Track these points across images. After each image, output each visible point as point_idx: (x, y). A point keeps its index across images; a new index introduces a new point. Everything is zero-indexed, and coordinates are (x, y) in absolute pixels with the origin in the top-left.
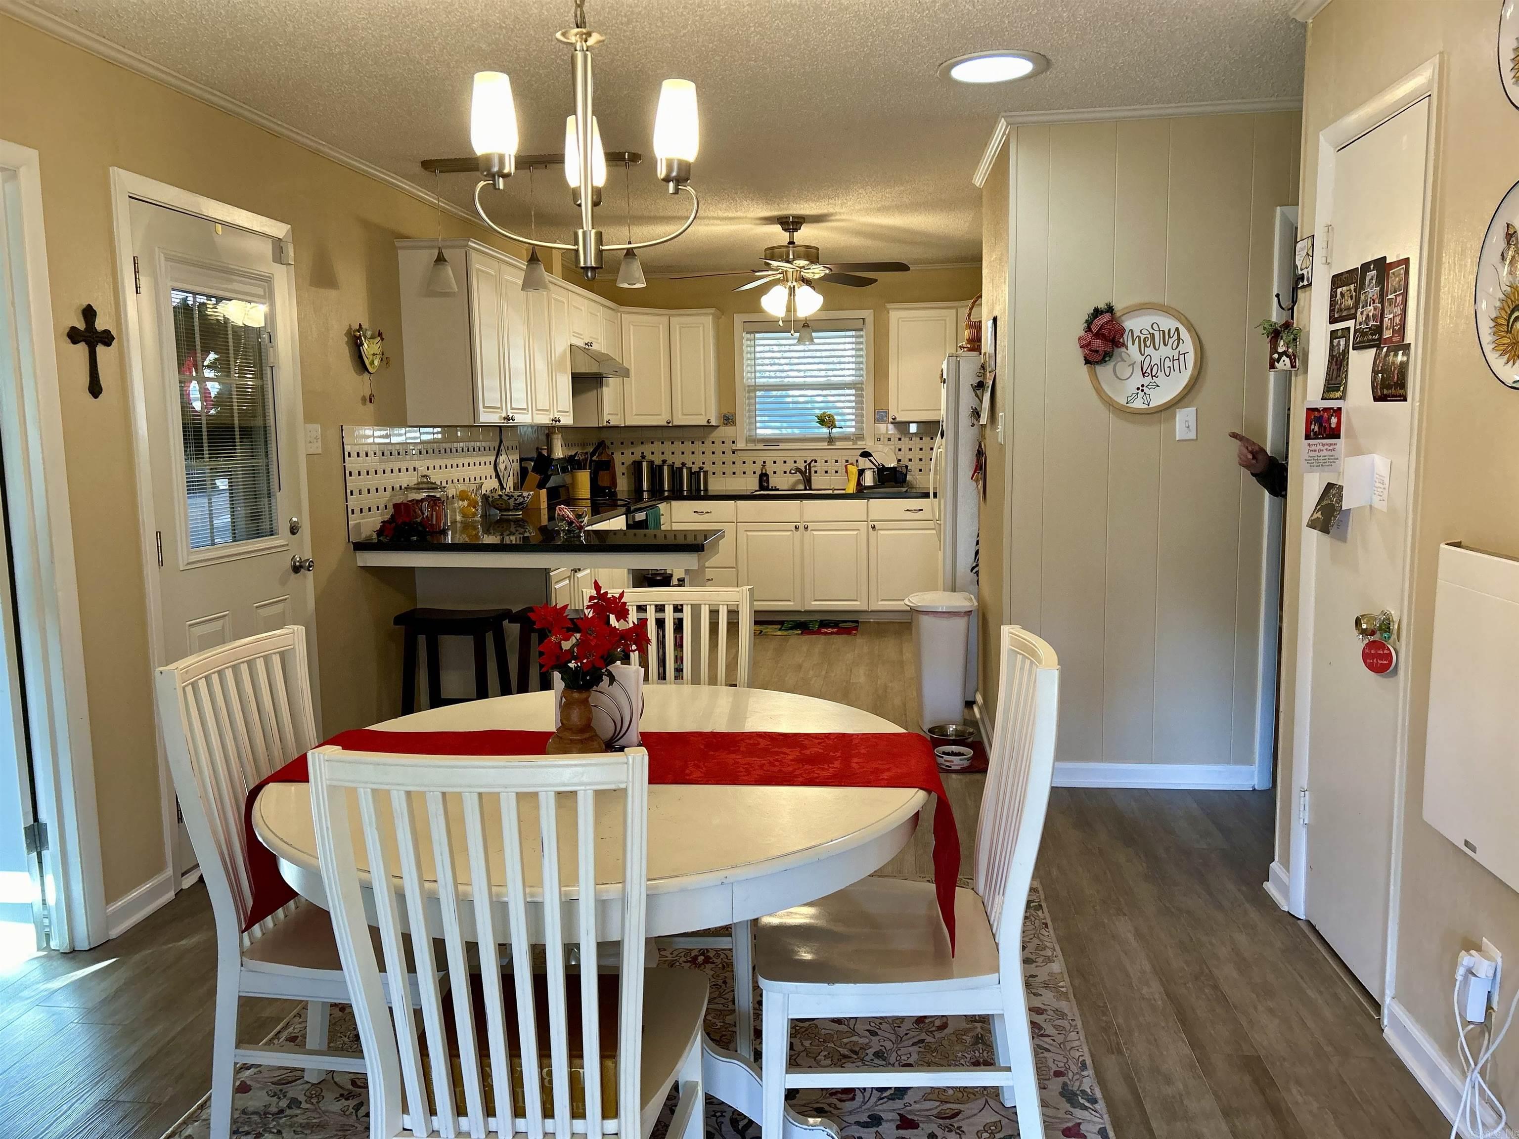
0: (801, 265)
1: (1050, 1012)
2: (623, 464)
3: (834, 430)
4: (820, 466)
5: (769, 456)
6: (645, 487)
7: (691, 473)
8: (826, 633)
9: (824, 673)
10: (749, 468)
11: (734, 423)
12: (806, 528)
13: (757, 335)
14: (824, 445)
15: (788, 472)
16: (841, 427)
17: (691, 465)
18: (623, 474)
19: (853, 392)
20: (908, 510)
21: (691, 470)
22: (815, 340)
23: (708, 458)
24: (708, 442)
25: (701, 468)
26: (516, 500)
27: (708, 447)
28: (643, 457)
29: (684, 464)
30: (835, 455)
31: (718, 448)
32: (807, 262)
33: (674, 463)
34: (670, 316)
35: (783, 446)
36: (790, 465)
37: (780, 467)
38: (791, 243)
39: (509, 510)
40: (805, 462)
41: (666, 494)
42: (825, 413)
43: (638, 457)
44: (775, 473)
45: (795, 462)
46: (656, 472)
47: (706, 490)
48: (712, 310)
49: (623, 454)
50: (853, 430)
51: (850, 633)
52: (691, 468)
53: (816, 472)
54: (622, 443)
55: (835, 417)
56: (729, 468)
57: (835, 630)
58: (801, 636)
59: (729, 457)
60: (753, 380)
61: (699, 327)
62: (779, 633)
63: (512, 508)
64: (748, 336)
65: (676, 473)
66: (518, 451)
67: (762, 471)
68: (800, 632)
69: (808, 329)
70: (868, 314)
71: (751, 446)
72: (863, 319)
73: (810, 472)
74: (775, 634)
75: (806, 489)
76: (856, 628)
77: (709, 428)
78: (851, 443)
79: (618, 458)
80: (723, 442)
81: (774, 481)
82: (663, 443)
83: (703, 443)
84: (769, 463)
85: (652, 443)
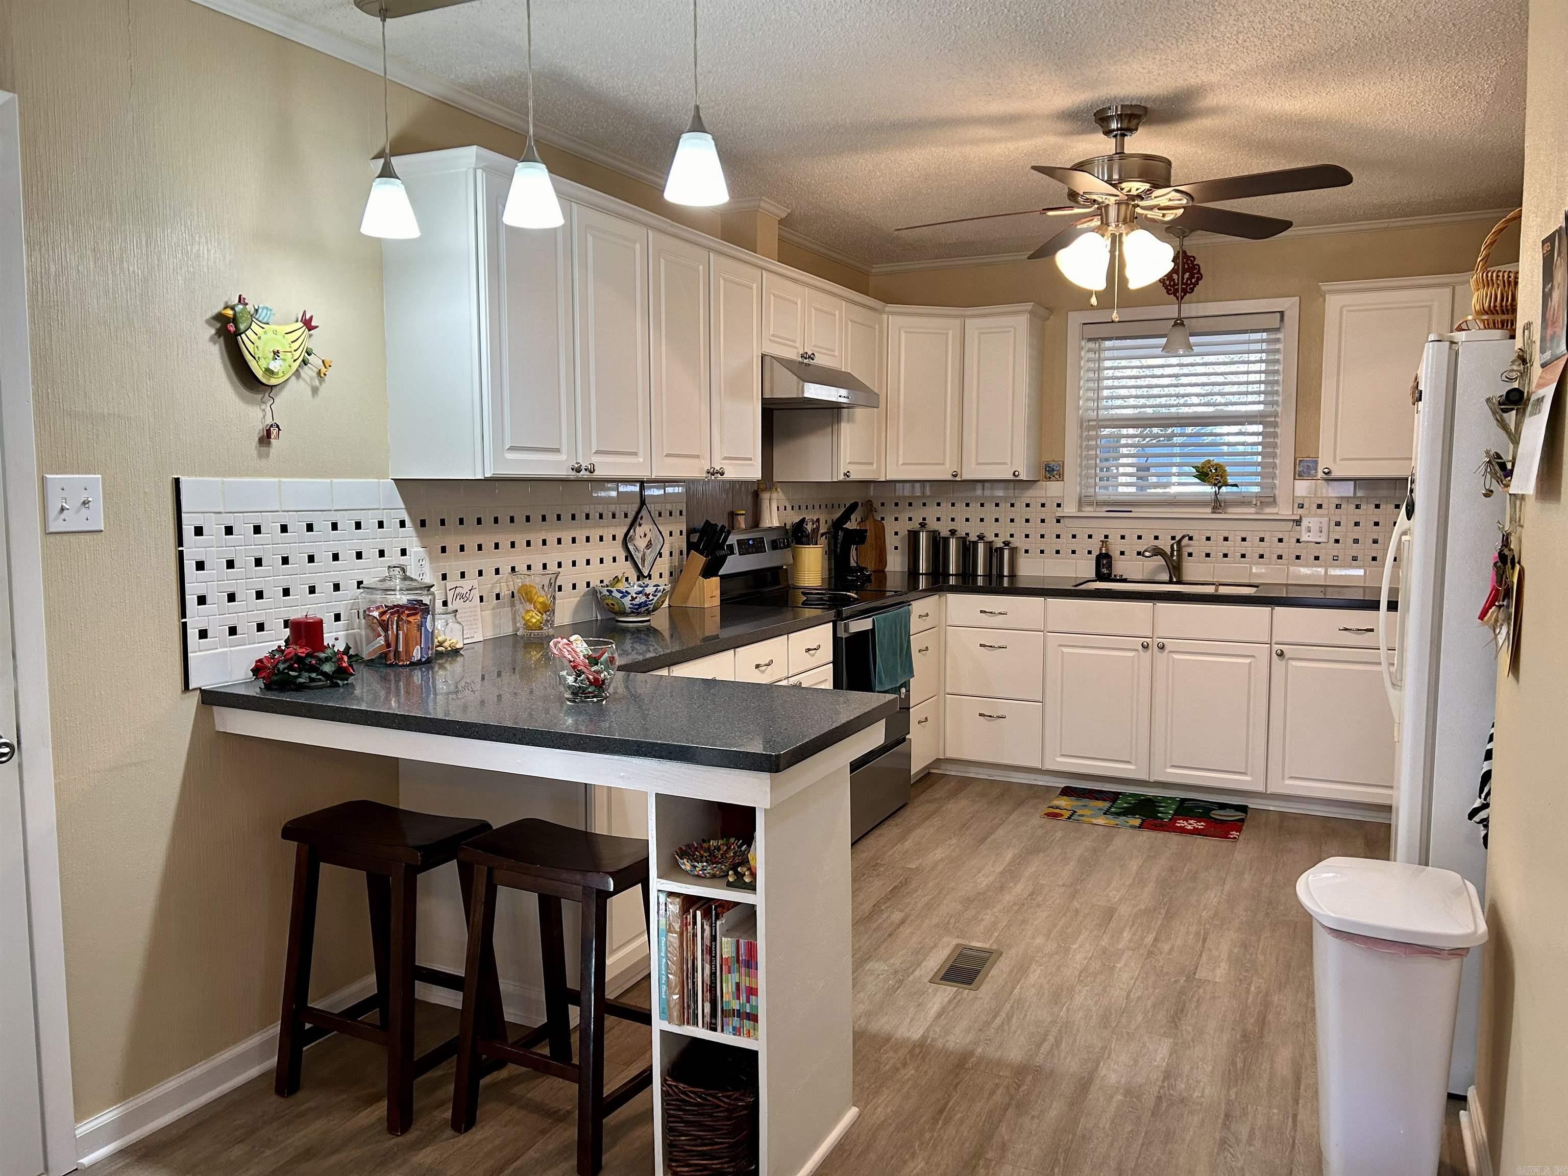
0: (1134, 192)
2: (896, 533)
3: (1224, 489)
4: (1197, 547)
5: (1114, 529)
6: (923, 570)
8: (1183, 831)
10: (1082, 545)
11: (1061, 477)
12: (1162, 648)
13: (1108, 344)
14: (1207, 512)
15: (1144, 553)
16: (1236, 485)
17: (992, 538)
18: (896, 548)
19: (1259, 428)
20: (1346, 629)
21: (991, 549)
22: (1196, 349)
23: (1019, 529)
24: (1020, 504)
25: (1007, 544)
27: (1020, 512)
28: (923, 525)
29: (981, 537)
30: (1224, 528)
31: (1035, 513)
32: (1147, 186)
33: (967, 534)
34: (965, 316)
35: (1138, 512)
36: (1148, 542)
38: (1120, 153)
40: (1173, 538)
41: (952, 581)
42: (1209, 462)
43: (915, 525)
44: (1122, 553)
45: (1156, 538)
46: (938, 544)
47: (1013, 576)
48: (1029, 306)
49: (896, 519)
50: (1256, 489)
51: (1225, 836)
52: (991, 542)
53: (1190, 555)
54: (896, 504)
55: (1227, 468)
56: (1050, 544)
57: (1201, 825)
59: (1051, 528)
60: (1095, 413)
61: (1008, 332)
62: (1101, 821)
64: (1091, 345)
65: (967, 549)
66: (684, 518)
67: (1101, 549)
68: (1137, 822)
69: (1181, 328)
70: (1290, 305)
71: (1087, 511)
72: (1282, 313)
73: (1180, 555)
74: (1095, 821)
75: (1171, 582)
76: (1238, 825)
77: (1016, 483)
78: (1253, 510)
79: (890, 527)
80: (1043, 505)
81: (1120, 567)
82: (953, 505)
83: (1012, 505)
84: (1114, 539)
85: (939, 504)
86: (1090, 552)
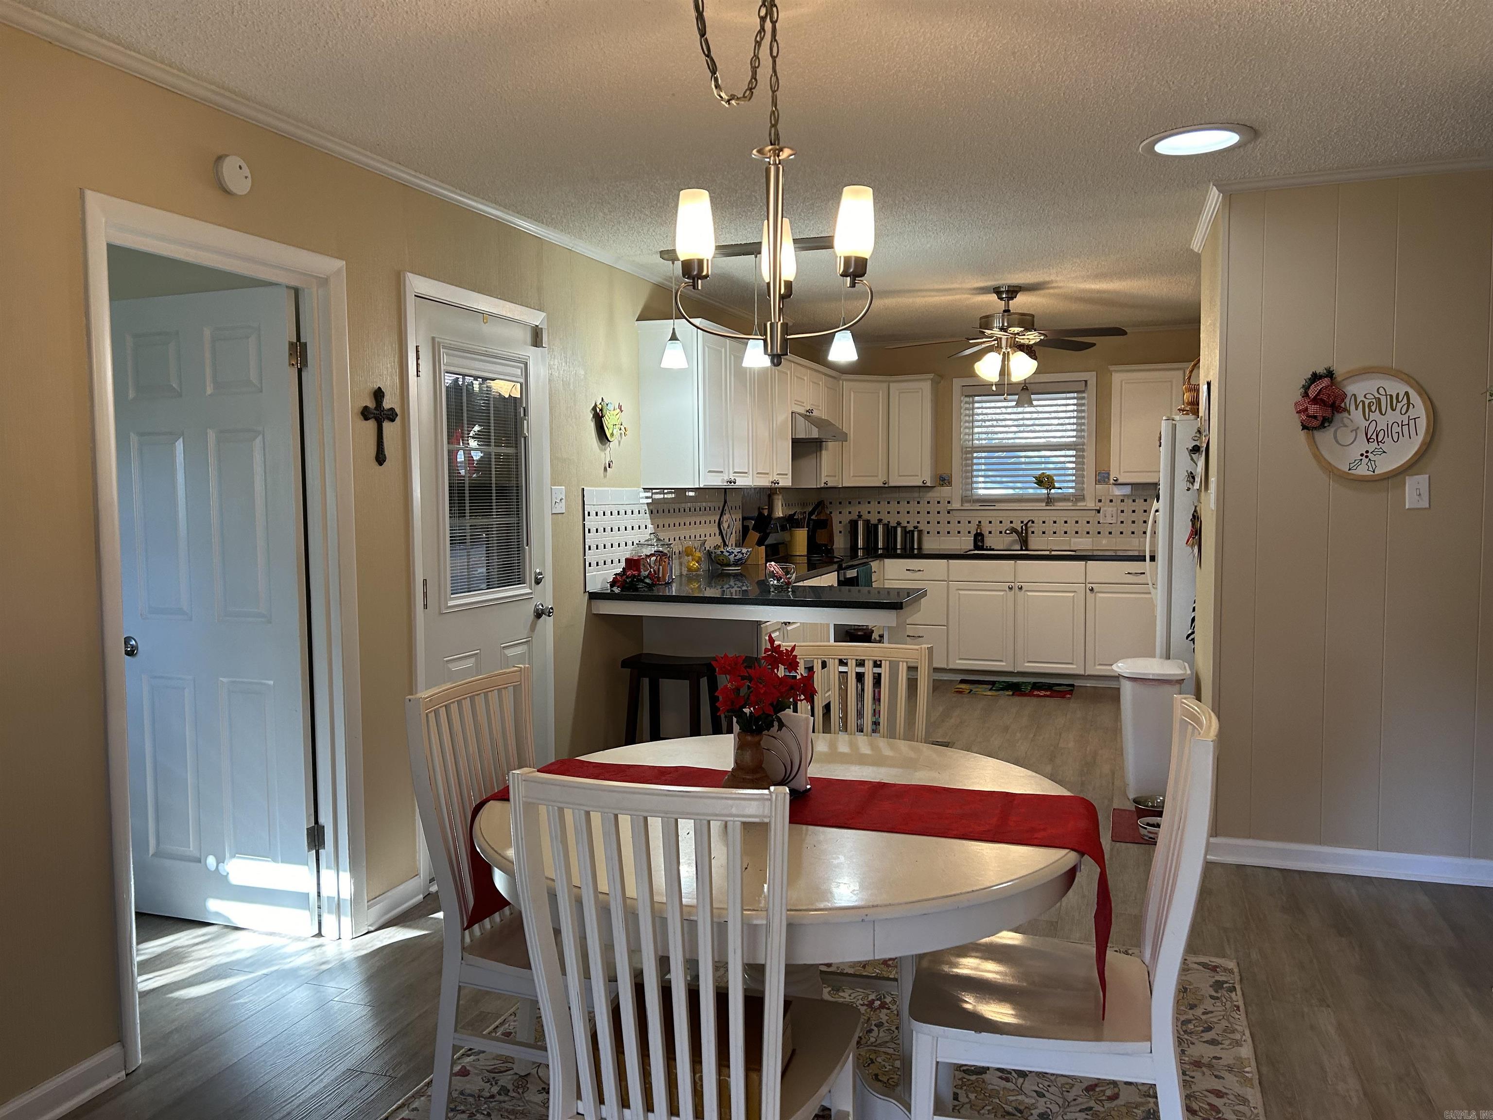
0: (1016, 332)
1: (1232, 1097)
2: (840, 522)
3: (1053, 491)
4: (1037, 528)
5: (984, 517)
6: (860, 544)
7: (905, 532)
8: (1038, 696)
9: (1032, 736)
10: (964, 527)
11: (950, 484)
12: (1021, 588)
13: (977, 398)
14: (1042, 506)
15: (1003, 532)
16: (1060, 488)
17: (905, 524)
18: (840, 532)
19: (1073, 453)
20: (1129, 573)
21: (905, 530)
22: (1035, 403)
23: (923, 518)
24: (923, 503)
25: (916, 527)
26: (735, 556)
27: (923, 507)
28: (860, 516)
29: (899, 523)
30: (1054, 516)
31: (934, 507)
32: (1022, 329)
33: (889, 522)
34: (889, 382)
35: (999, 506)
36: (1007, 525)
37: (996, 527)
38: (1007, 311)
39: (729, 565)
40: (1022, 522)
41: (880, 552)
42: (1043, 474)
43: (854, 516)
44: (990, 532)
45: (1011, 522)
46: (871, 530)
47: (920, 548)
48: (931, 376)
49: (840, 513)
50: (1071, 491)
51: (1063, 697)
52: (905, 527)
53: (1033, 532)
54: (840, 503)
55: (1055, 478)
56: (944, 527)
57: (1048, 693)
58: (1011, 697)
59: (944, 515)
60: (971, 443)
61: (918, 392)
62: (989, 693)
63: (732, 563)
64: (967, 399)
65: (890, 532)
66: (740, 511)
67: (977, 530)
68: (1011, 693)
69: (1026, 391)
70: (1091, 377)
71: (967, 506)
72: (1086, 381)
73: (1027, 533)
74: (985, 693)
75: (1022, 550)
76: (1071, 692)
77: (924, 488)
78: (1071, 504)
79: (836, 518)
80: (939, 502)
81: (989, 541)
82: (879, 503)
83: (918, 503)
84: (985, 523)
85: (869, 503)
86: (969, 532)
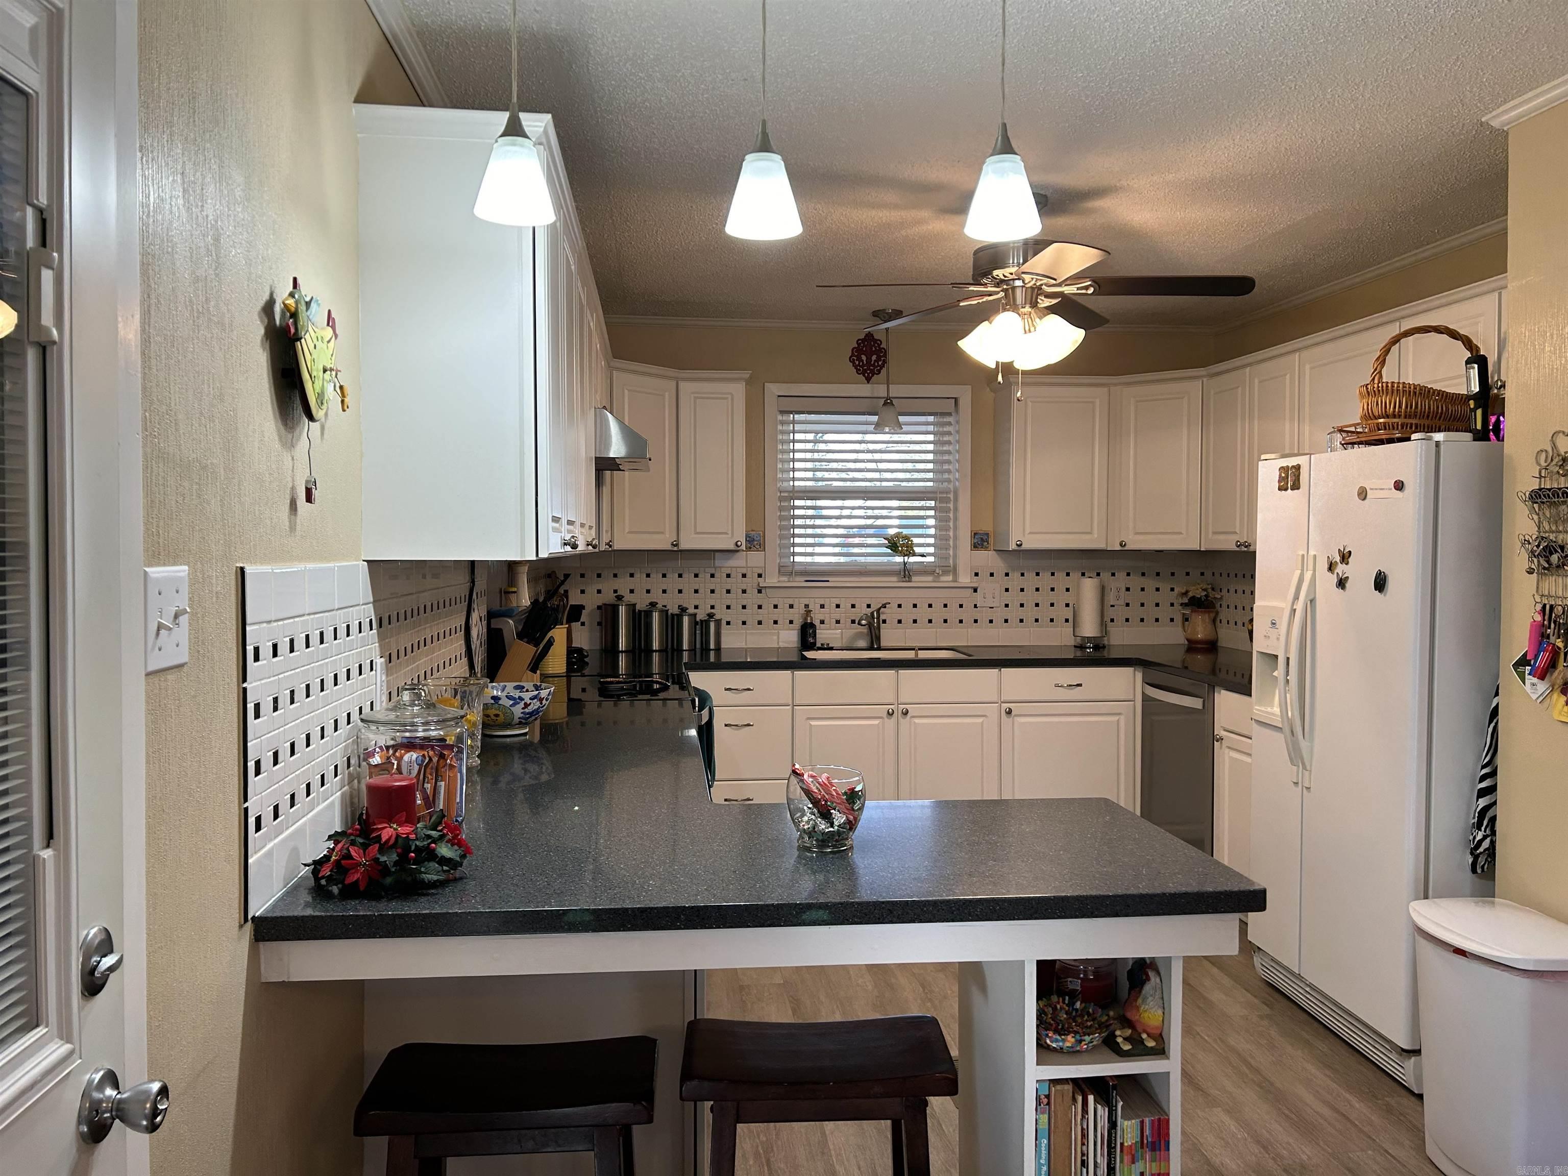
3: (910, 559)
4: (891, 614)
5: (814, 599)
6: (622, 644)
7: (694, 623)
10: (784, 615)
13: (797, 417)
14: (893, 581)
15: (857, 622)
16: (917, 555)
17: (693, 610)
19: (932, 503)
21: (695, 619)
22: (905, 428)
23: (721, 601)
24: (721, 575)
25: (709, 615)
26: (526, 705)
27: (720, 583)
28: (618, 598)
29: (682, 609)
30: (912, 596)
31: (736, 584)
33: (666, 607)
34: (678, 379)
35: (834, 581)
36: (846, 611)
37: (830, 614)
39: (508, 725)
40: (870, 607)
42: (899, 533)
43: (608, 597)
44: (822, 622)
45: (853, 606)
46: (639, 621)
47: (718, 649)
48: (746, 374)
50: (930, 559)
52: (695, 615)
53: (883, 621)
54: (582, 576)
55: (916, 540)
56: (751, 614)
59: (752, 598)
60: (791, 484)
61: (726, 398)
63: (516, 720)
64: (783, 417)
65: (672, 622)
67: (803, 619)
69: (892, 409)
70: (964, 393)
71: (784, 581)
72: (956, 399)
75: (871, 648)
78: (930, 578)
80: (744, 576)
81: (823, 635)
82: (648, 576)
83: (712, 576)
84: (814, 607)
85: (632, 575)
86: (791, 622)
